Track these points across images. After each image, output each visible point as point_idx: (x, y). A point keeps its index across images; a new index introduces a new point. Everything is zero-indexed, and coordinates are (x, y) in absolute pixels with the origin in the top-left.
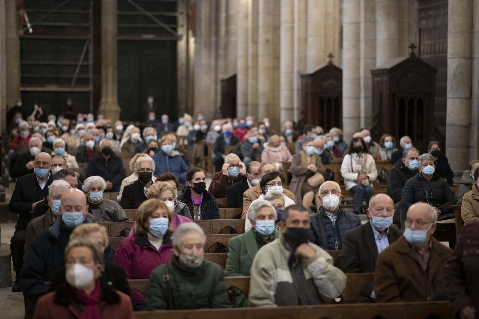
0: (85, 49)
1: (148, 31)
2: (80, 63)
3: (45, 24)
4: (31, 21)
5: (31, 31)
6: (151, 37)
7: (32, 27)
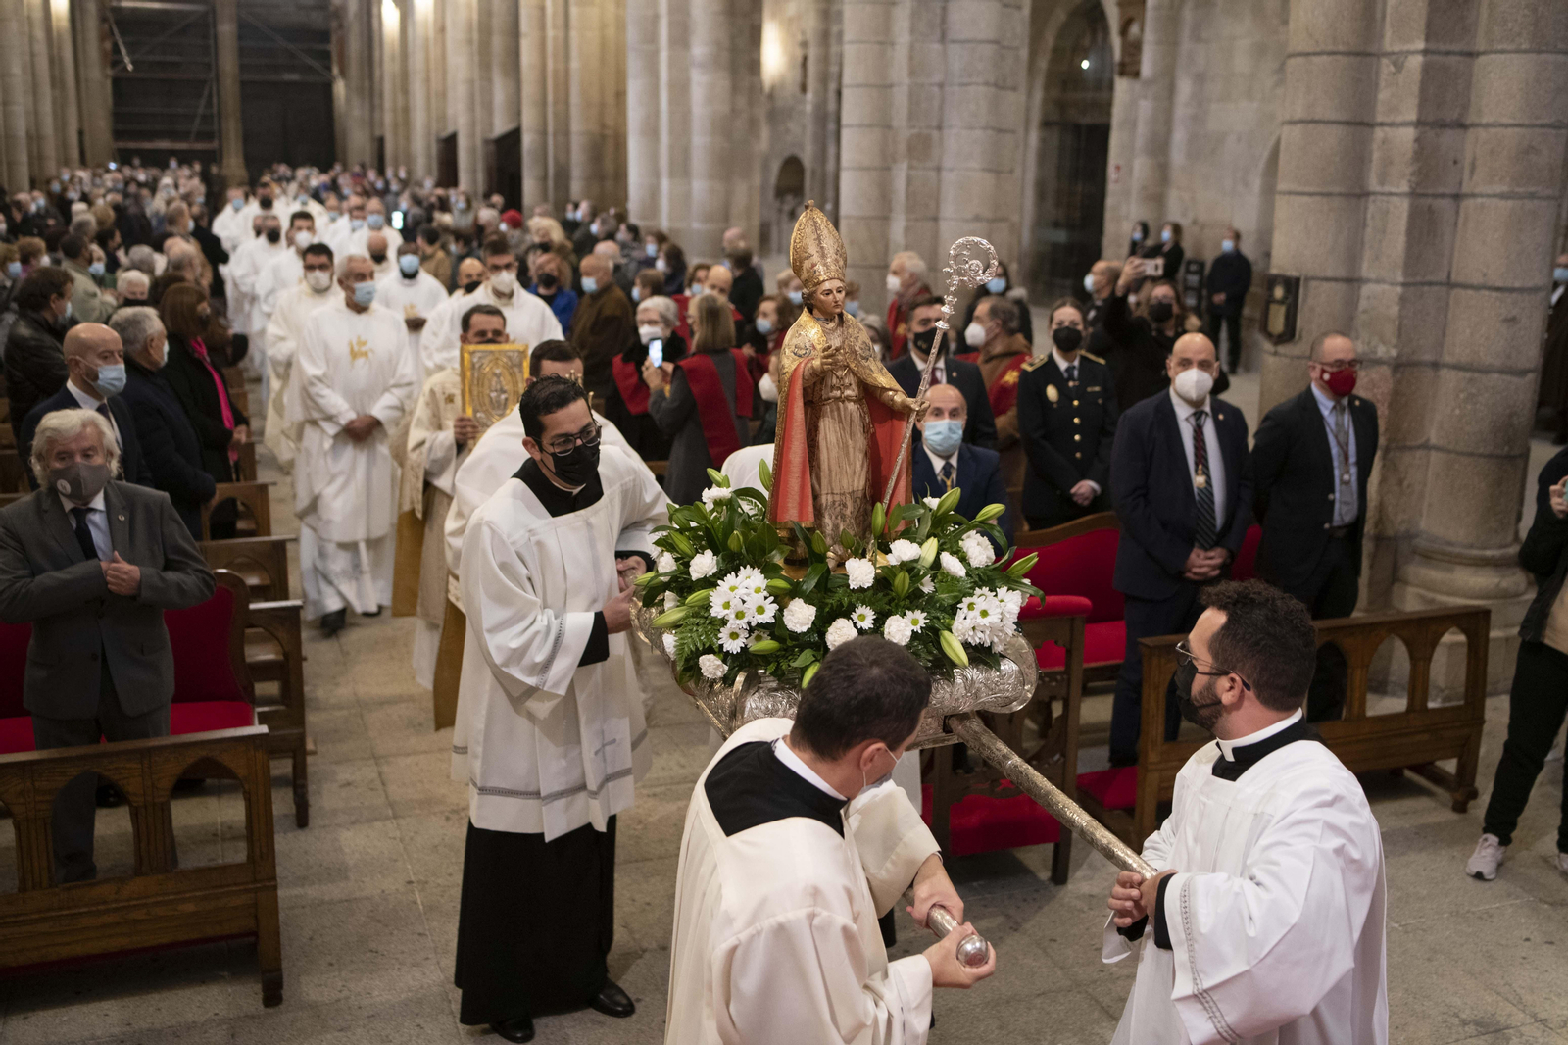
0: (206, 93)
1: (292, 69)
2: (201, 110)
3: (151, 58)
4: (130, 53)
5: (130, 67)
6: (294, 77)
7: (133, 63)
